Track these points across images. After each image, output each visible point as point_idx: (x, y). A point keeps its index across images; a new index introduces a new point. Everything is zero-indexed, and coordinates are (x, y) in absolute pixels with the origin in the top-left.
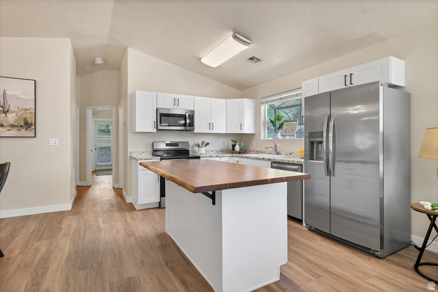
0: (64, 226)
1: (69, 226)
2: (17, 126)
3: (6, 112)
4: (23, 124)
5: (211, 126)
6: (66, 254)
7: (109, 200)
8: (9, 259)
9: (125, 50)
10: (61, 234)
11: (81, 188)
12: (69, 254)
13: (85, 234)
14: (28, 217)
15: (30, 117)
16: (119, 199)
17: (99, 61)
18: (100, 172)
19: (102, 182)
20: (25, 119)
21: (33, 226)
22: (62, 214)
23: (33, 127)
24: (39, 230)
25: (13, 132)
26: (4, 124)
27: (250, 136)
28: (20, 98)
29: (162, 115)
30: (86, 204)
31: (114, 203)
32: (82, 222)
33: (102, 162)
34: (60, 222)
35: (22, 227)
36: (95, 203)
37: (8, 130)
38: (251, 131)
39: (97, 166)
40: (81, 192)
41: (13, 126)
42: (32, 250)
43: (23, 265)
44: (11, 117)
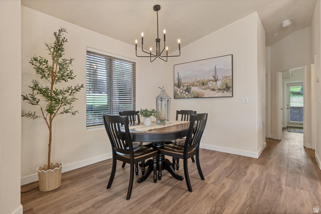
0: (249, 172)
1: (253, 174)
2: (222, 90)
3: (216, 81)
4: (225, 88)
6: (242, 202)
7: (298, 160)
8: (206, 183)
10: (244, 179)
11: (271, 141)
12: (245, 204)
13: (264, 189)
14: (227, 155)
15: (230, 82)
16: (310, 161)
17: (286, 23)
18: (292, 130)
19: (292, 139)
20: (226, 84)
22: (250, 160)
23: (231, 89)
24: (230, 168)
25: (220, 94)
26: (215, 89)
28: (223, 70)
30: (272, 157)
31: (302, 165)
32: (265, 174)
33: (295, 120)
34: (247, 167)
35: (222, 161)
36: (281, 158)
37: (217, 93)
39: (290, 123)
40: (271, 144)
41: (220, 90)
42: (220, 184)
43: (210, 194)
44: (219, 83)
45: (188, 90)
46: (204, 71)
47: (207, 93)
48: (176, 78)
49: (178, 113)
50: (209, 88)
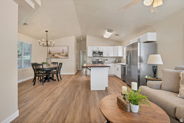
1: (73, 77)
3: (63, 53)
5: (108, 54)
9: (86, 36)
12: (71, 80)
14: (67, 75)
15: (67, 54)
17: (81, 39)
19: (84, 70)
21: (67, 76)
22: (72, 75)
23: (68, 56)
25: (64, 57)
27: (122, 57)
28: (65, 50)
29: (94, 52)
38: (122, 56)
40: (78, 72)
41: (64, 56)
42: (66, 79)
44: (64, 54)
45: (53, 55)
46: (59, 49)
47: (60, 57)
48: (48, 51)
49: (52, 63)
50: (61, 55)
